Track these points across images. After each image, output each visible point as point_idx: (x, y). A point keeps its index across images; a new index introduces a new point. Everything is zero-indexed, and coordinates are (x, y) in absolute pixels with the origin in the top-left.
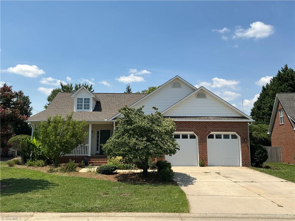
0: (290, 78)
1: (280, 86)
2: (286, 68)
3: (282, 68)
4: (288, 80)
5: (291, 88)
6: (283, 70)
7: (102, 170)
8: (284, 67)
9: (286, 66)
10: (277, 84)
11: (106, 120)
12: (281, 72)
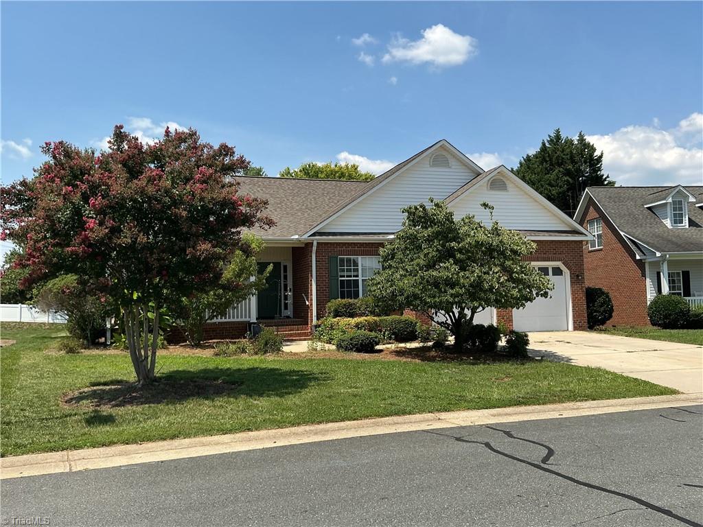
0: (568, 156)
1: (546, 174)
2: (558, 137)
3: (550, 136)
4: (563, 161)
5: (570, 179)
6: (551, 141)
7: (356, 345)
8: (553, 135)
9: (558, 131)
10: (539, 170)
11: (297, 237)
12: (547, 145)
